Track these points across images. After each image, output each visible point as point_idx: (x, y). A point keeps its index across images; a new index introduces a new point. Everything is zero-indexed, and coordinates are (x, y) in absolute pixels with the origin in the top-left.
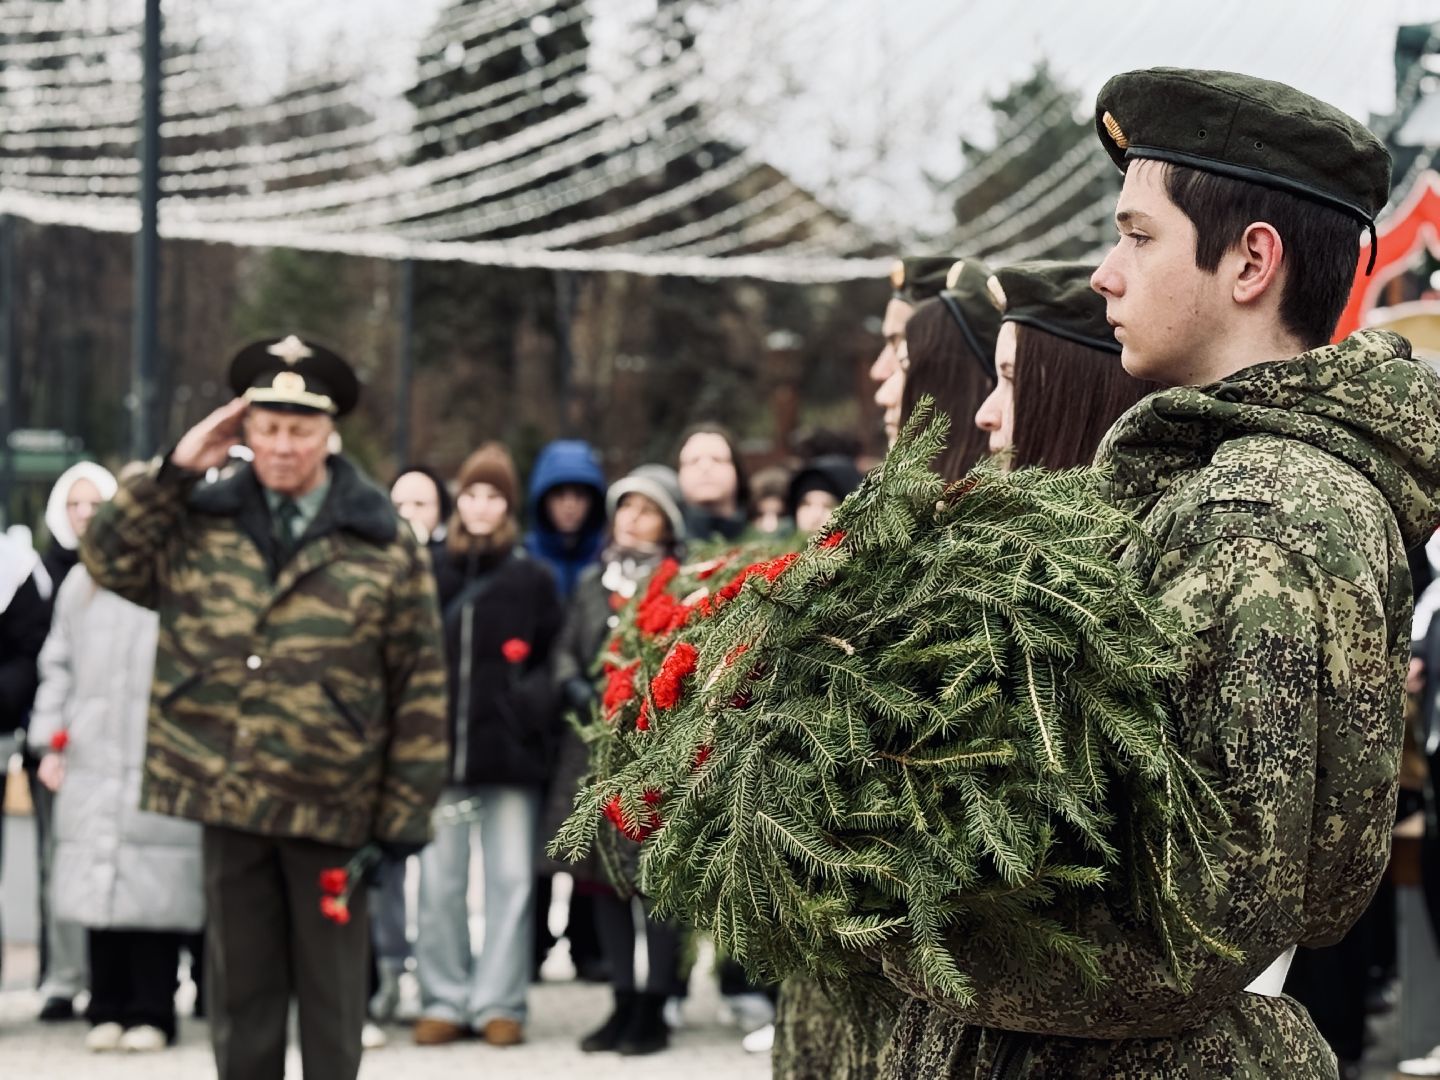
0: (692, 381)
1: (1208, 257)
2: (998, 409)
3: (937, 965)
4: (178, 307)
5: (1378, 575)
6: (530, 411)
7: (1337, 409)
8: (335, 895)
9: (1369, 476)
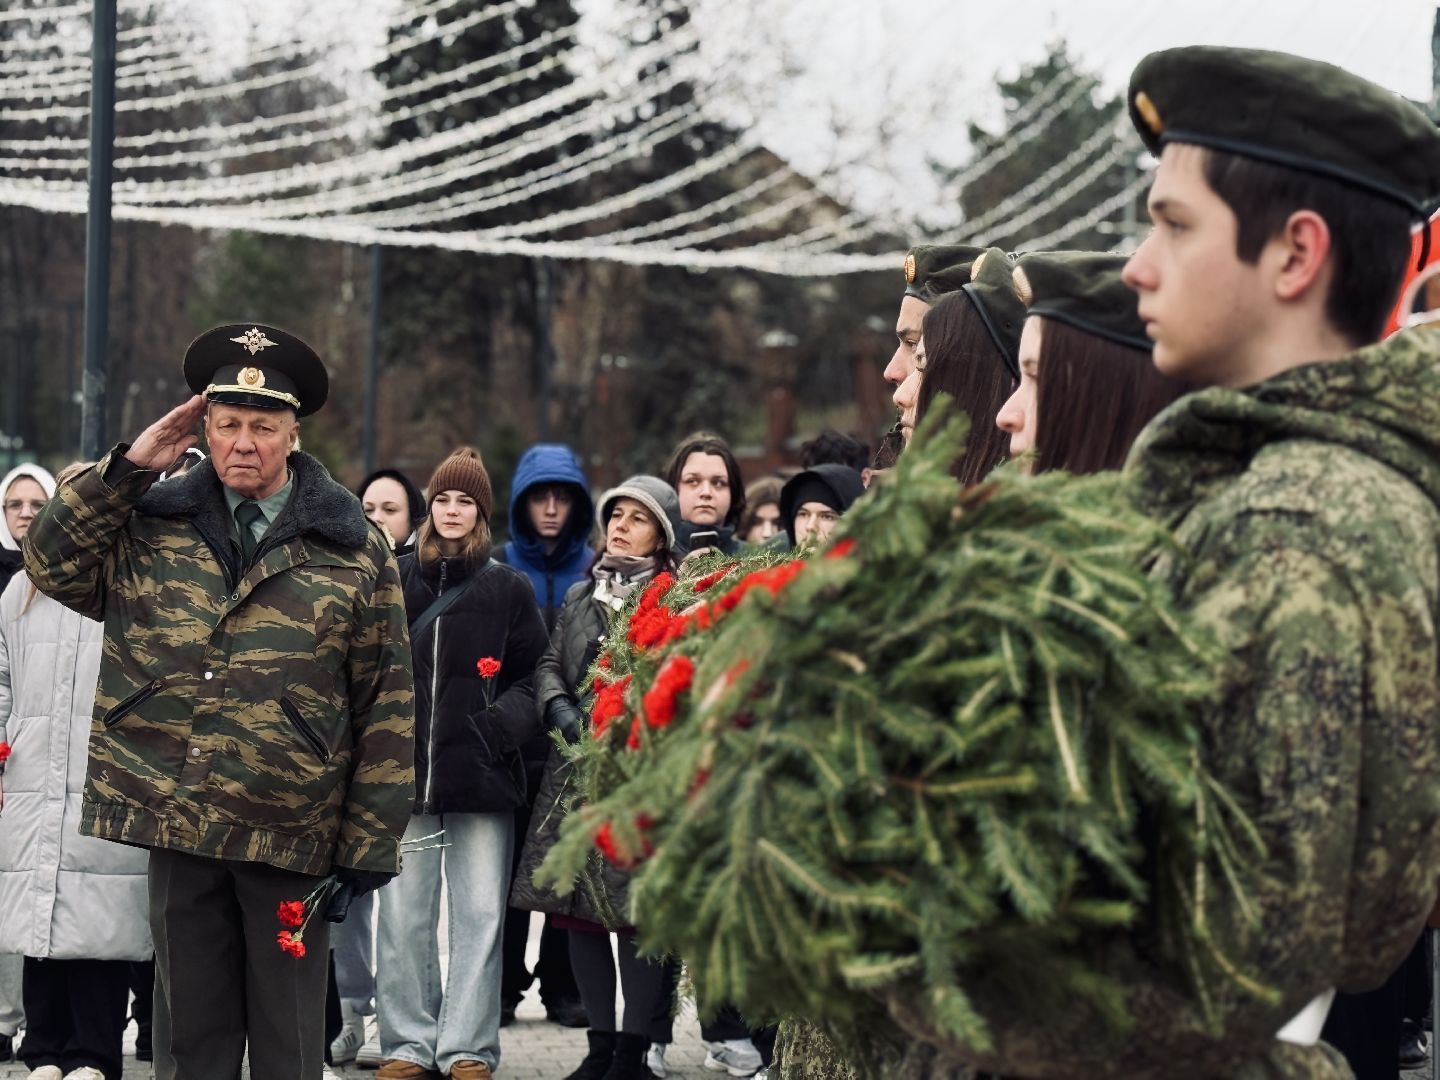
0: (683, 380)
1: (1249, 248)
2: (1020, 408)
3: (952, 1009)
4: (128, 296)
5: (1428, 592)
6: (507, 412)
7: (1387, 414)
8: (294, 930)
9: (1421, 486)
